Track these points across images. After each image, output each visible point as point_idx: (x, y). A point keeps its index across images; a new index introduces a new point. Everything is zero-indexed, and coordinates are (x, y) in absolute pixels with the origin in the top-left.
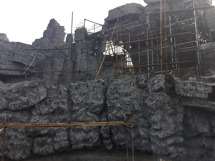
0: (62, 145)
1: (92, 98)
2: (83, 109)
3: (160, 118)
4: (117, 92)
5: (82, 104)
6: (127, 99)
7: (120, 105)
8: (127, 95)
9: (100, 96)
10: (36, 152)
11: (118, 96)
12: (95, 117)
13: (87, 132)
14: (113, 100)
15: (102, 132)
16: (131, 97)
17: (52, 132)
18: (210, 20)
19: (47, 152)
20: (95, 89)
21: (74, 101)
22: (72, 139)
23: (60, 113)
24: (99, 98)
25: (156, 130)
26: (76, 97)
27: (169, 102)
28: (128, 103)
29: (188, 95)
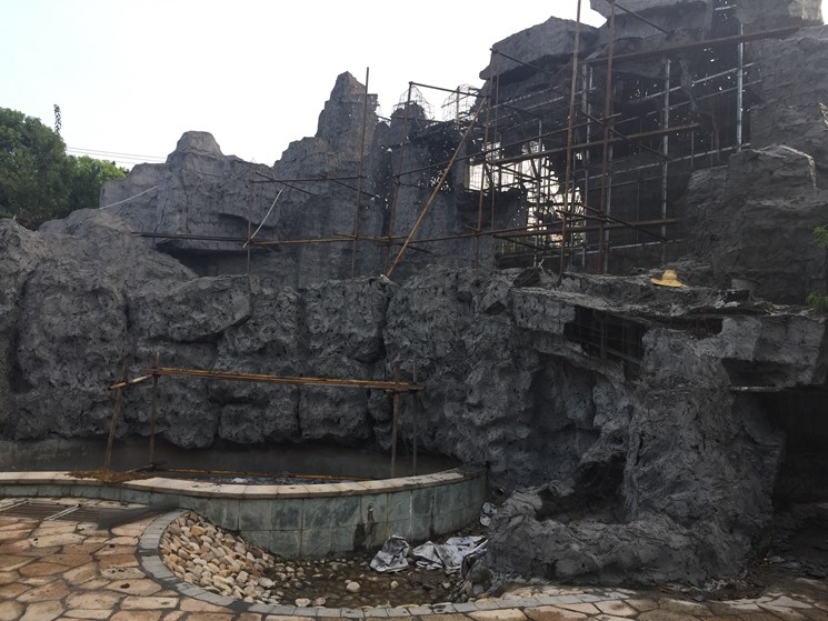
0: (280, 427)
1: (353, 321)
2: (333, 347)
3: (479, 379)
4: (407, 311)
5: (331, 335)
6: (423, 328)
7: (408, 344)
8: (424, 318)
9: (369, 318)
10: (223, 436)
11: (407, 320)
12: (358, 368)
13: (338, 403)
14: (394, 328)
15: (370, 406)
16: (432, 325)
17: (261, 397)
18: (772, 79)
19: (246, 438)
20: (361, 300)
21: (312, 327)
22: (304, 415)
23: (278, 355)
24: (369, 322)
25: (472, 407)
26: (317, 317)
27: (507, 340)
28: (424, 339)
29: (529, 325)
